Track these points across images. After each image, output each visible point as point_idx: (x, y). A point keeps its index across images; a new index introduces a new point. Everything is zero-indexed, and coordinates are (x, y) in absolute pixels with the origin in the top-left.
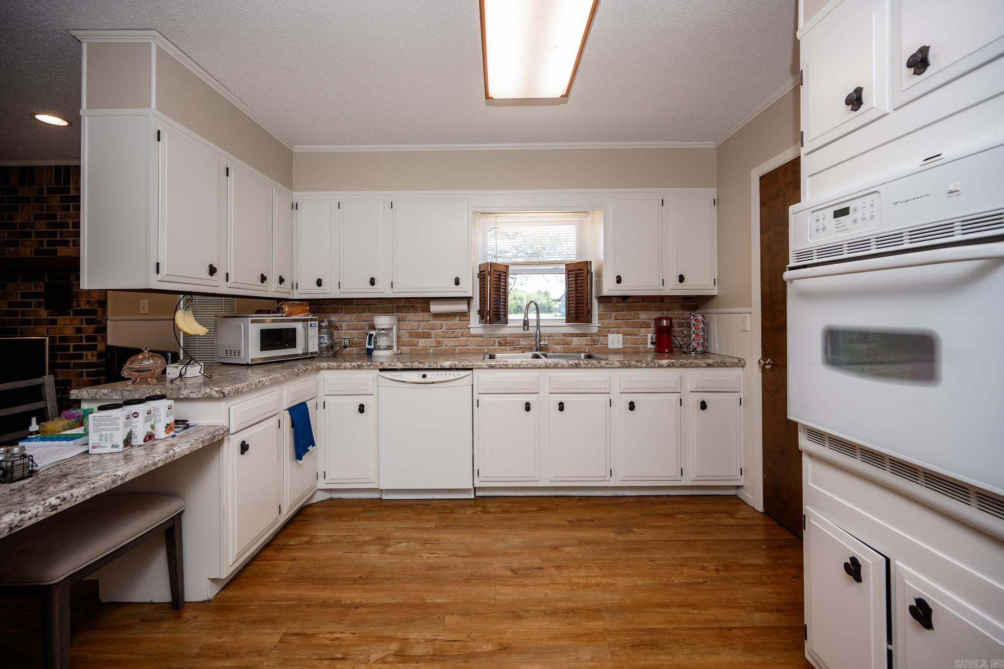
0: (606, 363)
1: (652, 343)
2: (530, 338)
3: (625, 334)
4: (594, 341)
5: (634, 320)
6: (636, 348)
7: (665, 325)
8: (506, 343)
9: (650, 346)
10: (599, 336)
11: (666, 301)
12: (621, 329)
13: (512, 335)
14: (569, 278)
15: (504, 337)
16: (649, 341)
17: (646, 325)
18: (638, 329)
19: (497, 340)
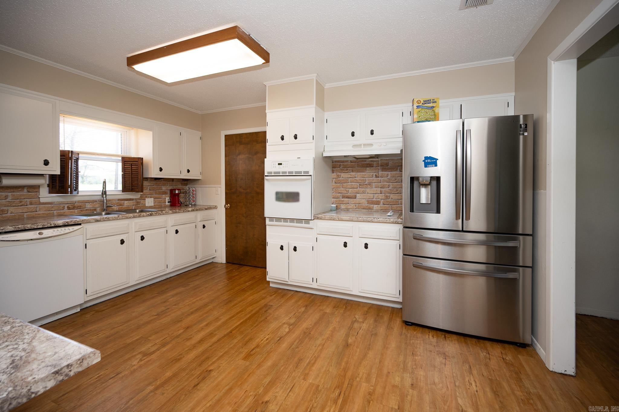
0: (165, 212)
1: (168, 202)
2: (94, 203)
3: (155, 198)
4: (138, 202)
5: (159, 191)
6: (160, 205)
7: (177, 193)
8: (74, 207)
9: (167, 203)
10: (140, 199)
11: (174, 181)
12: (153, 195)
13: (79, 202)
14: (125, 166)
15: (73, 203)
16: (167, 201)
17: (165, 193)
18: (161, 195)
19: (66, 206)
